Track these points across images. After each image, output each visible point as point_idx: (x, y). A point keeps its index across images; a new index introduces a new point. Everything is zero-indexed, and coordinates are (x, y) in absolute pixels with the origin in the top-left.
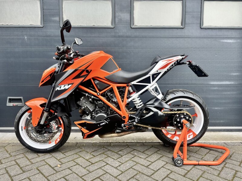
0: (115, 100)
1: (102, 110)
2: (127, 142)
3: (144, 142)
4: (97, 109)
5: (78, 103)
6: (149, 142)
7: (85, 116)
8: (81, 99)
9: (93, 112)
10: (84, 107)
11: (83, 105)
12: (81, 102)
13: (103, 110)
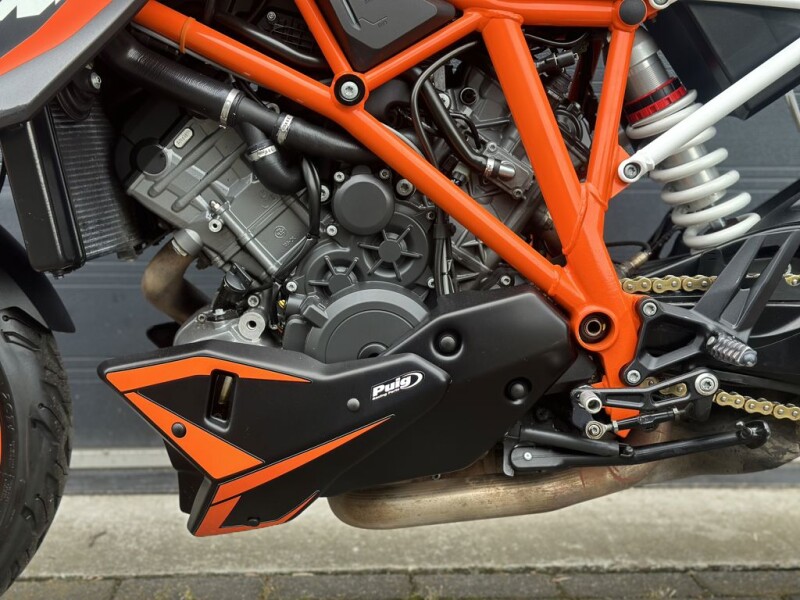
0: (498, 160)
1: (373, 255)
2: (557, 570)
3: (702, 564)
4: (325, 252)
5: (140, 187)
6: (745, 569)
7: (211, 319)
8: (169, 153)
9: (283, 275)
10: (193, 235)
11: (187, 215)
12: (166, 177)
13: (384, 258)
